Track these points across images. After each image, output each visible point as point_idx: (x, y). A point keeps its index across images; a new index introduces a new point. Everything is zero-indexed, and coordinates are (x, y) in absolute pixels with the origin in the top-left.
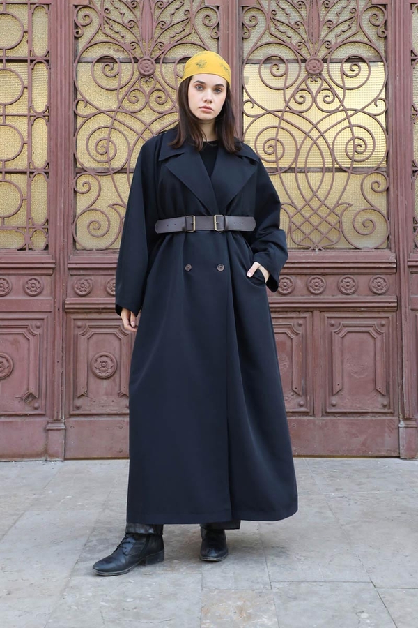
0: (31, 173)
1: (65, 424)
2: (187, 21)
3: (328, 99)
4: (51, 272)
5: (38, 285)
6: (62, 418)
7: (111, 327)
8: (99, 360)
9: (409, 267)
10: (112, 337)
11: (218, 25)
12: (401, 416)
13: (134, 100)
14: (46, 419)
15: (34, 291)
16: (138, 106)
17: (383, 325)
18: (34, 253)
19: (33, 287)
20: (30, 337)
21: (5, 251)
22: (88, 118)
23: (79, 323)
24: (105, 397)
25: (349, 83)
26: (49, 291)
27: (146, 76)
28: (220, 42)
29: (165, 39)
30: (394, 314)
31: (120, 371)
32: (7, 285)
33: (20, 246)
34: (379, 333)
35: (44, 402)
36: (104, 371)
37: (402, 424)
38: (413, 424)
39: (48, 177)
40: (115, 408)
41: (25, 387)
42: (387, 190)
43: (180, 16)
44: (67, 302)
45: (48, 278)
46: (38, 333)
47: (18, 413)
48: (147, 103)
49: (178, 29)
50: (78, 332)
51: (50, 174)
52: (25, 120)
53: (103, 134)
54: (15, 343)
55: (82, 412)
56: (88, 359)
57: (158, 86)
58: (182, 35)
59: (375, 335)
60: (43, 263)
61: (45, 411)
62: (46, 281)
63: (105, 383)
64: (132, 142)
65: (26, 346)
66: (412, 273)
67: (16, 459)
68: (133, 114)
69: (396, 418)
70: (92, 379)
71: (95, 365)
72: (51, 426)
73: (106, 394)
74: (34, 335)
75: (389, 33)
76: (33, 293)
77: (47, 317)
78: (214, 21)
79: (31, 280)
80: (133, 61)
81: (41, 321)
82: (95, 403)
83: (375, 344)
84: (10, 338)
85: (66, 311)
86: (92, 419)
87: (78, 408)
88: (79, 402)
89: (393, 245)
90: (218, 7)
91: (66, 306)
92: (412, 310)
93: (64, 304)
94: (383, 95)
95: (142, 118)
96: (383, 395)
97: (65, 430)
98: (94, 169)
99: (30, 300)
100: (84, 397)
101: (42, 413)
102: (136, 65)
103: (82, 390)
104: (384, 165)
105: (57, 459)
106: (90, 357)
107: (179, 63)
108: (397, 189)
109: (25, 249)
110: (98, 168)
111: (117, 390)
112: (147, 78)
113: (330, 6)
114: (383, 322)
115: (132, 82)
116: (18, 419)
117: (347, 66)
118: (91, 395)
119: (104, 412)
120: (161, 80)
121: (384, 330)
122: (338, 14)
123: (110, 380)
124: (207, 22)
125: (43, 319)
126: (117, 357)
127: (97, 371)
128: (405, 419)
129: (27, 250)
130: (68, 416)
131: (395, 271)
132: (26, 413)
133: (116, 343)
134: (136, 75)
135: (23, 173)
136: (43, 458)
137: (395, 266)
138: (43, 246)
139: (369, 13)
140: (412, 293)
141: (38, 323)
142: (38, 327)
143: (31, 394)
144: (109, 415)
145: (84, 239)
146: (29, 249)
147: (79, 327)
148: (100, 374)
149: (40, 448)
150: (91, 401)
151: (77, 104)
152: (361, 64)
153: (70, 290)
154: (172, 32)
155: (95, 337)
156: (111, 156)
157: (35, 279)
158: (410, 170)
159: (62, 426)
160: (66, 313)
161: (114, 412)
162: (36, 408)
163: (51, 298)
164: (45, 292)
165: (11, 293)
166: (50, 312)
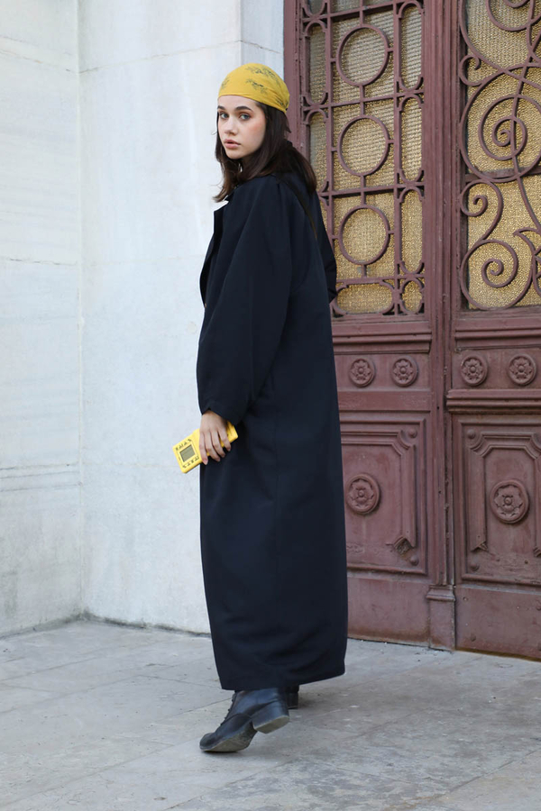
0: (400, 190)
1: (454, 593)
4: (426, 347)
5: (410, 370)
6: (449, 583)
7: (517, 438)
8: (502, 492)
10: (520, 456)
14: (429, 582)
15: (404, 378)
18: (404, 318)
19: (403, 373)
20: (402, 451)
21: (366, 317)
22: (483, 87)
23: (470, 431)
24: (513, 555)
26: (426, 379)
31: (535, 514)
32: (368, 371)
33: (386, 307)
35: (423, 555)
36: (509, 512)
39: (423, 195)
40: (530, 575)
41: (398, 530)
44: (449, 397)
45: (424, 357)
46: (411, 445)
47: (388, 568)
50: (469, 445)
51: (425, 188)
52: (391, 105)
53: (507, 112)
54: (382, 459)
55: (479, 577)
56: (485, 490)
60: (415, 334)
61: (427, 569)
62: (422, 361)
63: (513, 533)
65: (397, 465)
67: (390, 640)
70: (493, 524)
71: (496, 501)
72: (434, 594)
73: (515, 550)
74: (407, 448)
76: (404, 382)
77: (425, 421)
79: (400, 361)
81: (416, 426)
82: (500, 563)
84: (375, 451)
85: (451, 411)
86: (495, 589)
87: (475, 569)
88: (474, 560)
91: (449, 403)
93: (445, 400)
97: (456, 603)
98: (492, 173)
99: (399, 393)
100: (481, 553)
101: (421, 571)
103: (478, 541)
105: (444, 648)
106: (489, 488)
109: (393, 313)
110: (500, 171)
111: (531, 545)
116: (389, 578)
118: (492, 550)
119: (512, 579)
123: (519, 528)
125: (418, 424)
126: (530, 489)
127: (499, 511)
129: (396, 315)
130: (459, 581)
132: (400, 569)
133: (528, 466)
135: (390, 191)
136: (425, 644)
138: (418, 307)
141: (411, 430)
142: (413, 436)
143: (406, 540)
144: (520, 585)
145: (480, 292)
146: (400, 312)
147: (471, 437)
148: (503, 517)
149: (420, 626)
150: (492, 559)
151: (467, 64)
153: (455, 377)
155: (495, 455)
156: (519, 146)
157: (406, 361)
159: (450, 596)
160: (452, 413)
161: (528, 581)
162: (414, 564)
163: (428, 390)
164: (420, 380)
165: (375, 382)
166: (429, 412)
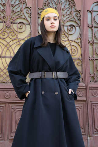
2: (21, 11)
3: (64, 37)
9: (89, 88)
11: (31, 13)
12: (88, 135)
13: (4, 34)
16: (5, 37)
17: (82, 106)
25: (70, 33)
27: (8, 27)
28: (32, 18)
29: (14, 16)
30: (85, 102)
34: (81, 109)
37: (89, 138)
38: (92, 138)
42: (82, 65)
43: (19, 9)
48: (8, 36)
49: (18, 13)
57: (12, 31)
58: (20, 15)
59: (79, 109)
64: (3, 48)
66: (90, 90)
68: (3, 39)
69: (86, 136)
75: (81, 19)
78: (29, 12)
80: (4, 22)
83: (79, 112)
89: (84, 81)
90: (31, 7)
92: (90, 101)
94: (80, 37)
95: (6, 40)
96: (82, 129)
102: (5, 24)
104: (80, 57)
107: (19, 24)
108: (85, 64)
112: (8, 28)
113: (64, 9)
114: (82, 105)
115: (3, 29)
117: (69, 27)
120: (13, 29)
121: (82, 108)
122: (66, 12)
124: (27, 12)
128: (89, 136)
131: (85, 89)
134: (5, 27)
137: (85, 88)
139: (76, 13)
140: (90, 96)
152: (73, 27)
154: (16, 14)
158: (88, 59)
